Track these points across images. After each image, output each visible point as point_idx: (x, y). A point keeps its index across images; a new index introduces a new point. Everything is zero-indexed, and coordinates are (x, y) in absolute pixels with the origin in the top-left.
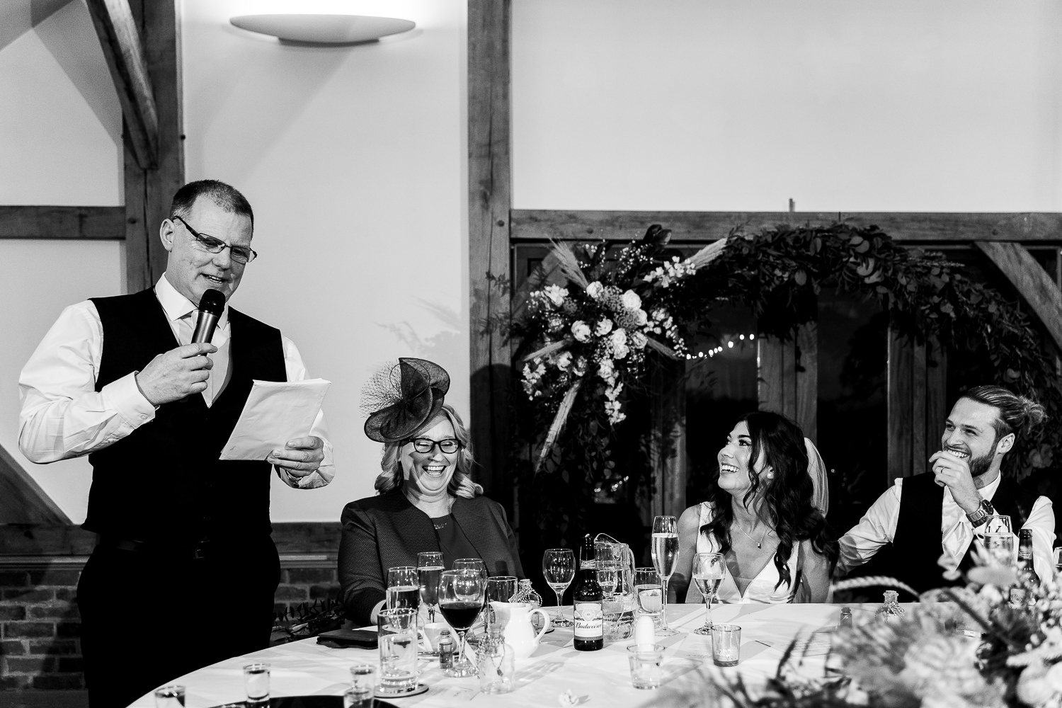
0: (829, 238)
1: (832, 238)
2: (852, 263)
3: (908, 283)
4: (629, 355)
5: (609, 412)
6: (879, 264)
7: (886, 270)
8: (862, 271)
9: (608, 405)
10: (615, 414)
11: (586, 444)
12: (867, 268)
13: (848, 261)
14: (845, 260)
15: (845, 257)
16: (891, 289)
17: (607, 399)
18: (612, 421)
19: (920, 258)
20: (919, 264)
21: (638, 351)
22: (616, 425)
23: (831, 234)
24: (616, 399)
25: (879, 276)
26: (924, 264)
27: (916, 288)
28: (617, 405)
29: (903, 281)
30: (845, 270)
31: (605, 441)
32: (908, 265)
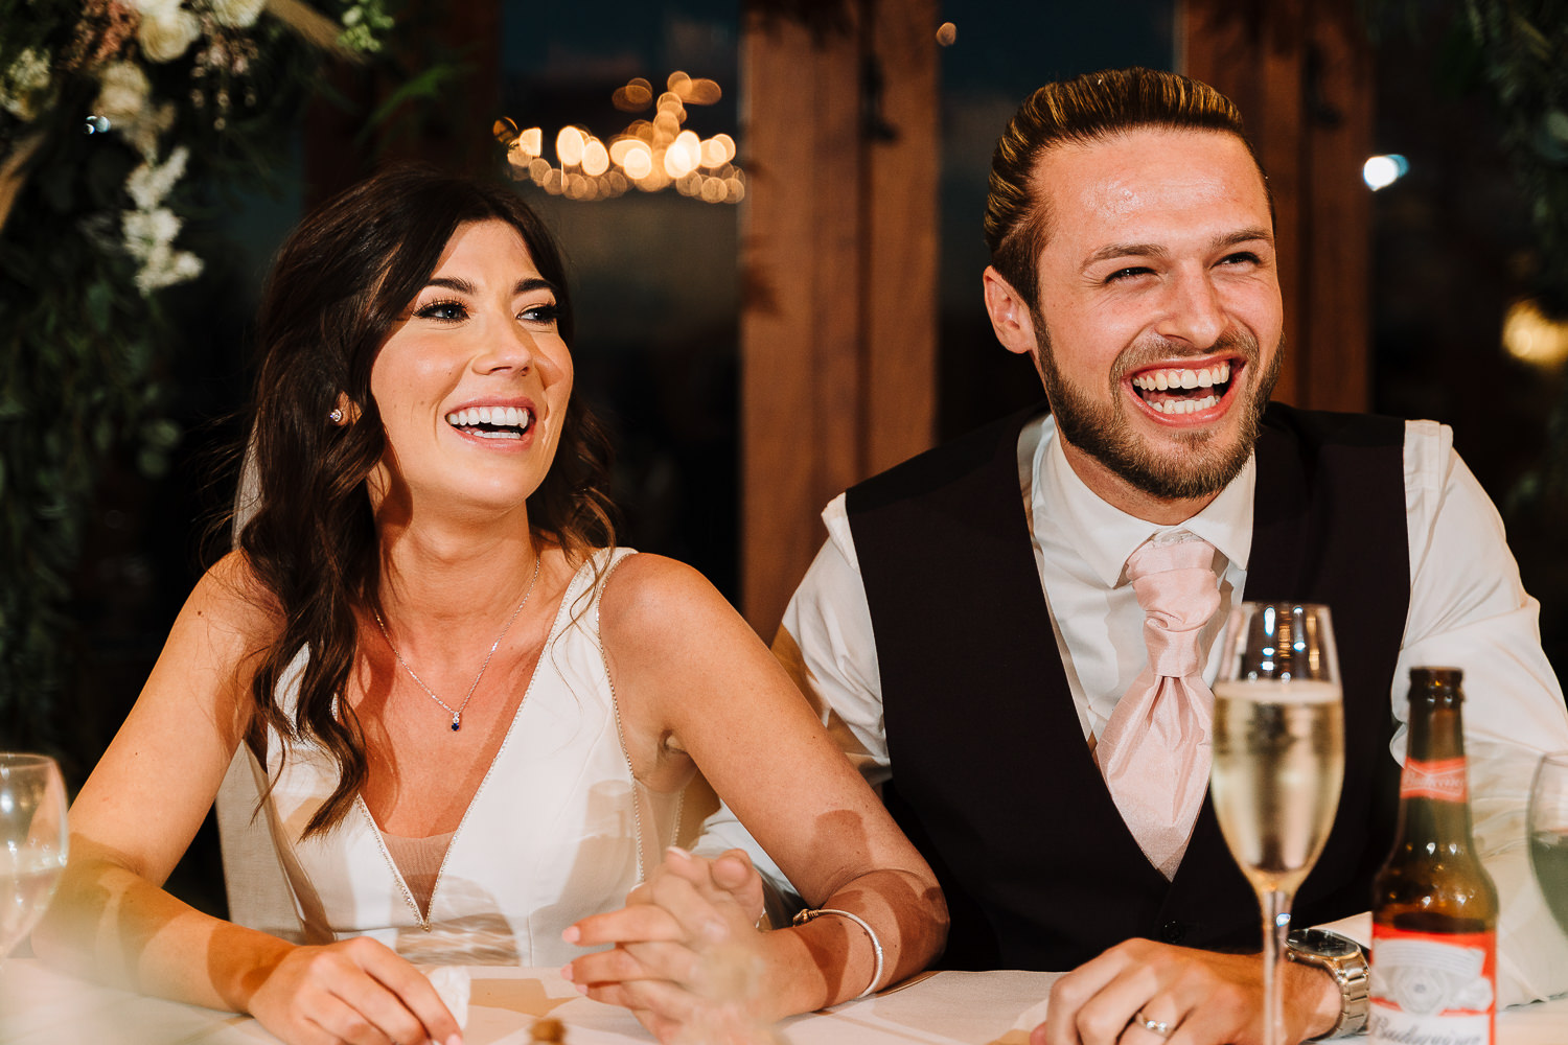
4: (200, 44)
5: (135, 247)
9: (134, 225)
10: (159, 255)
11: (72, 361)
17: (131, 205)
18: (148, 280)
21: (230, 34)
22: (166, 294)
24: (164, 204)
28: (166, 226)
31: (137, 356)
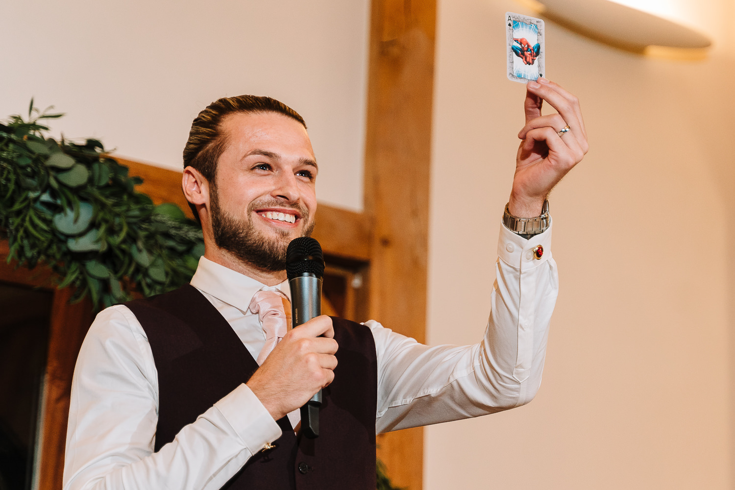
0: (7, 145)
1: (11, 146)
2: (44, 203)
3: (153, 264)
6: (101, 215)
7: (111, 231)
8: (64, 223)
12: (76, 221)
13: (36, 199)
14: (32, 195)
15: (34, 190)
16: (116, 272)
19: (176, 219)
20: (173, 232)
23: (13, 136)
25: (97, 241)
26: (181, 233)
27: (167, 274)
29: (144, 258)
30: (31, 213)
32: (152, 228)
